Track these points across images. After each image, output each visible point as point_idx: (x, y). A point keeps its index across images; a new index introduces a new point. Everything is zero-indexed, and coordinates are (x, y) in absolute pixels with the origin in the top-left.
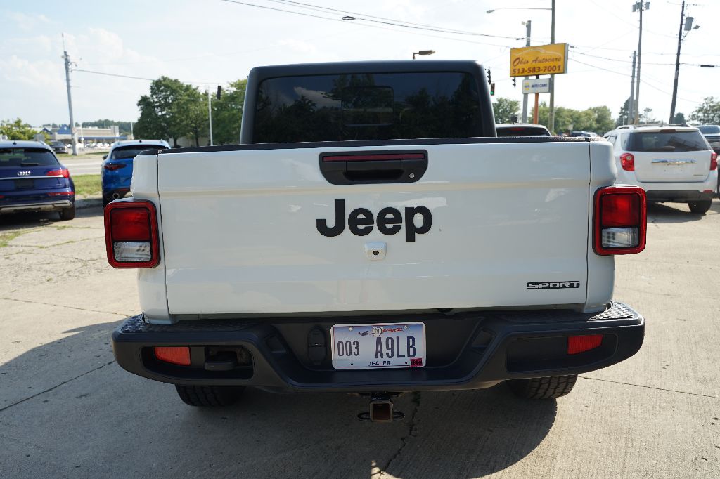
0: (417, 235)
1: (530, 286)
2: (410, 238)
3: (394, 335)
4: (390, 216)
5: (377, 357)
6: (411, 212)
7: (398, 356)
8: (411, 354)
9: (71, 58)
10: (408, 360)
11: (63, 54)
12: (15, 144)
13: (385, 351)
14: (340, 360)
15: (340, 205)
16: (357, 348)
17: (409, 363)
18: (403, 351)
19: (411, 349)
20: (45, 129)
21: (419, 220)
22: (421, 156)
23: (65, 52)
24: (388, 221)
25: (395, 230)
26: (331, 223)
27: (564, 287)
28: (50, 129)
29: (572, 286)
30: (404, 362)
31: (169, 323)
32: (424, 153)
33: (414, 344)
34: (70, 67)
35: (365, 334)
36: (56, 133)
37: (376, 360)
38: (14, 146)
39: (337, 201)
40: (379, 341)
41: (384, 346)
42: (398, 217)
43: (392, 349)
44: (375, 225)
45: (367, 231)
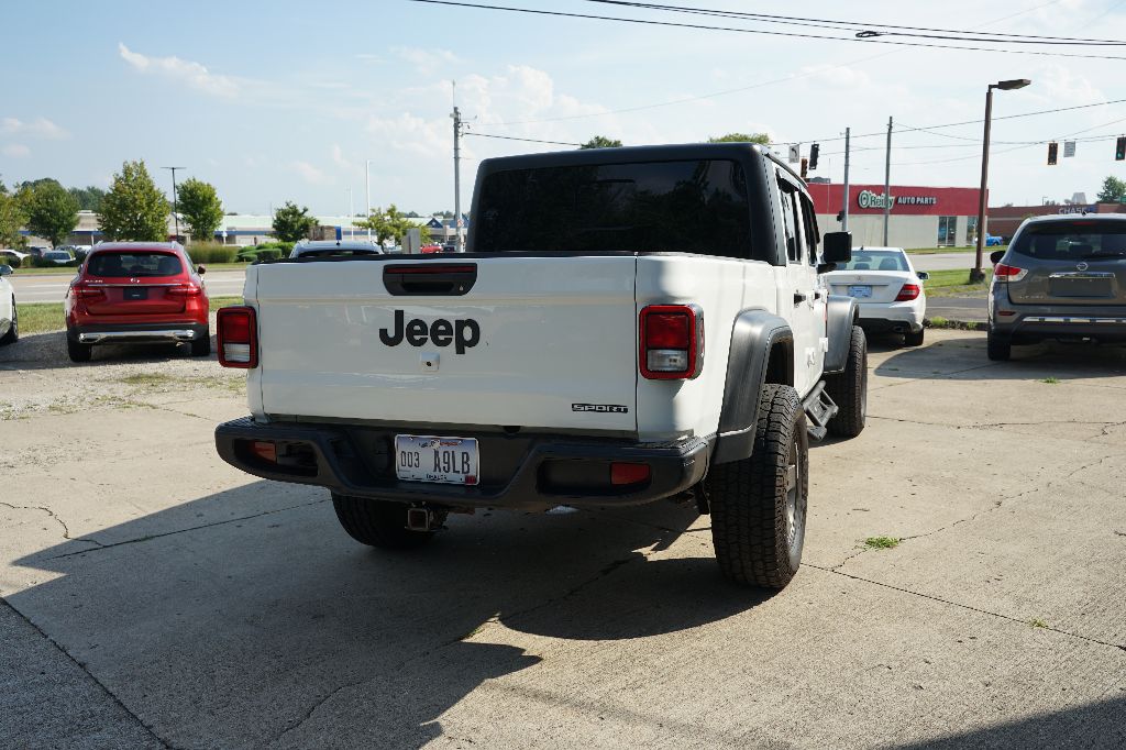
0: (466, 348)
1: (576, 407)
2: (460, 351)
3: (450, 449)
4: (442, 328)
5: (435, 470)
6: (461, 324)
7: (454, 471)
8: (466, 470)
9: (462, 118)
10: (463, 476)
11: (452, 111)
12: (338, 244)
13: (442, 465)
14: (404, 470)
15: (399, 315)
16: (417, 459)
17: (464, 480)
18: (458, 467)
19: (466, 466)
20: (434, 220)
21: (468, 333)
22: (470, 269)
23: (456, 109)
24: (441, 332)
25: (446, 343)
26: (391, 334)
27: (611, 411)
28: (440, 219)
29: (619, 410)
30: (458, 478)
31: (266, 421)
32: (474, 266)
33: (468, 459)
34: (460, 130)
35: (424, 446)
36: (448, 227)
37: (433, 474)
38: (336, 247)
39: (397, 312)
40: (436, 453)
41: (442, 460)
42: (449, 330)
43: (448, 463)
44: (429, 337)
45: (421, 342)
